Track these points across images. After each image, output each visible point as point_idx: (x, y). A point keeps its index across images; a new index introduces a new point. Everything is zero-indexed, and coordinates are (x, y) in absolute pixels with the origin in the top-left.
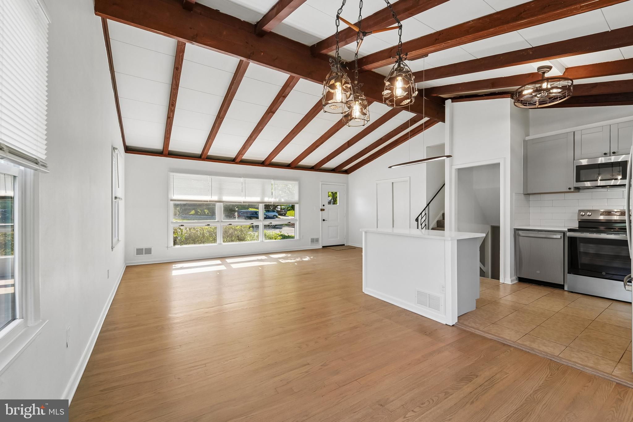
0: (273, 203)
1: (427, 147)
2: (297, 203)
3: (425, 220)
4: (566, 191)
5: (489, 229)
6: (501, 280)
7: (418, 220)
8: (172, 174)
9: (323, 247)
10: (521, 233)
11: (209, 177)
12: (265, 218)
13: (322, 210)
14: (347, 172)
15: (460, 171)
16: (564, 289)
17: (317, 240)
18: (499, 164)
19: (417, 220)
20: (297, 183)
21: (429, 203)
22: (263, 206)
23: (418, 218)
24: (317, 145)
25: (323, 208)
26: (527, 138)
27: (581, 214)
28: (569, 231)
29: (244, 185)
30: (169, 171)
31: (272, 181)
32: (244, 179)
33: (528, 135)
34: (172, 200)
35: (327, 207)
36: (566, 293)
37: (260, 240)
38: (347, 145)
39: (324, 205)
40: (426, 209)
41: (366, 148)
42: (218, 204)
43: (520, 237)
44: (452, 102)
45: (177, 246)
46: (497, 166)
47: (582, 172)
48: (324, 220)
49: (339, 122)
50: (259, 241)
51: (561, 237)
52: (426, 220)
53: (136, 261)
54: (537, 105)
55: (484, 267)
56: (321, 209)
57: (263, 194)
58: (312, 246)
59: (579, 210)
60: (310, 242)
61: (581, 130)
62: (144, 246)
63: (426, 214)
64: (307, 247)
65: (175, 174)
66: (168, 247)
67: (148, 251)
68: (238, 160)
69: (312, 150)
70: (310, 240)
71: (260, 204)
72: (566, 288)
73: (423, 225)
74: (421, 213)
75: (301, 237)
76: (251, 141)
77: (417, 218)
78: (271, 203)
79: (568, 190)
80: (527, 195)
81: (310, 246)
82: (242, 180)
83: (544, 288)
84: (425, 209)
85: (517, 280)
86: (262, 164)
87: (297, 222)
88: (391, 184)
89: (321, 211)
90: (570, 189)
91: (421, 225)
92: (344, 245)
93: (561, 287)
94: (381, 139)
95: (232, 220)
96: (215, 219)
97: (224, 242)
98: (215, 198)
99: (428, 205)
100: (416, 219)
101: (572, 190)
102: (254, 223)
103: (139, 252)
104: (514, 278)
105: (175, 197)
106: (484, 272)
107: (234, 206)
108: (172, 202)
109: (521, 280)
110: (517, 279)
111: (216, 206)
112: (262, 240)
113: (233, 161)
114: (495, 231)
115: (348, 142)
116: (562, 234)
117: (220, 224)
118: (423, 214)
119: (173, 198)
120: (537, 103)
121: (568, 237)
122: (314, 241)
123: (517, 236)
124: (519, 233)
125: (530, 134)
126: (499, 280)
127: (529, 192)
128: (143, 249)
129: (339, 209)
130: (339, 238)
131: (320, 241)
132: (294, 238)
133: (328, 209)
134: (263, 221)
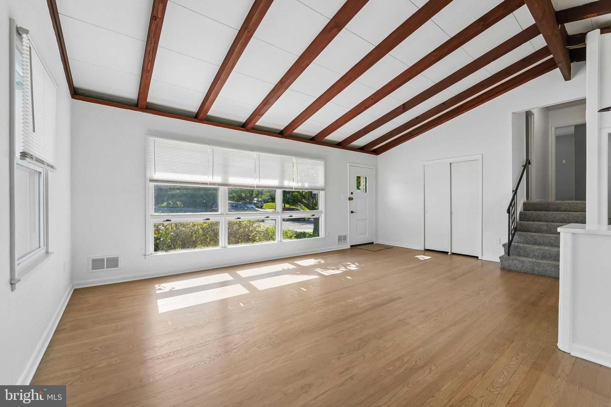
1: (512, 113)
2: (322, 190)
3: (514, 211)
7: (509, 211)
8: (152, 139)
9: (351, 246)
11: (208, 148)
12: (285, 209)
13: (351, 199)
14: (376, 152)
17: (345, 238)
20: (323, 162)
21: (517, 189)
22: (281, 192)
23: (509, 208)
24: (366, 106)
25: (351, 196)
29: (257, 162)
30: (147, 135)
31: (294, 159)
32: (258, 153)
34: (152, 181)
35: (356, 195)
37: (277, 240)
39: (352, 193)
40: (515, 196)
42: (221, 188)
44: (601, 34)
45: (160, 253)
48: (352, 212)
50: (276, 242)
53: (91, 280)
56: (349, 198)
57: (282, 177)
60: (337, 240)
62: (104, 254)
64: (332, 247)
65: (157, 139)
66: (145, 255)
67: (113, 263)
68: (250, 126)
71: (277, 190)
75: (327, 235)
76: (281, 91)
78: (292, 188)
81: (336, 247)
82: (255, 154)
86: (282, 134)
87: (323, 214)
88: (449, 164)
89: (349, 200)
91: (512, 218)
92: (373, 243)
94: (444, 104)
95: (241, 211)
96: (217, 211)
97: (229, 243)
98: (218, 179)
99: (515, 191)
102: (270, 216)
103: (97, 264)
105: (158, 176)
107: (242, 191)
108: (153, 184)
111: (220, 192)
112: (280, 240)
113: (244, 126)
115: (404, 105)
117: (225, 219)
118: (513, 203)
119: (155, 177)
122: (342, 239)
128: (103, 260)
129: (367, 199)
130: (367, 235)
131: (348, 239)
132: (319, 236)
133: (357, 198)
134: (281, 213)
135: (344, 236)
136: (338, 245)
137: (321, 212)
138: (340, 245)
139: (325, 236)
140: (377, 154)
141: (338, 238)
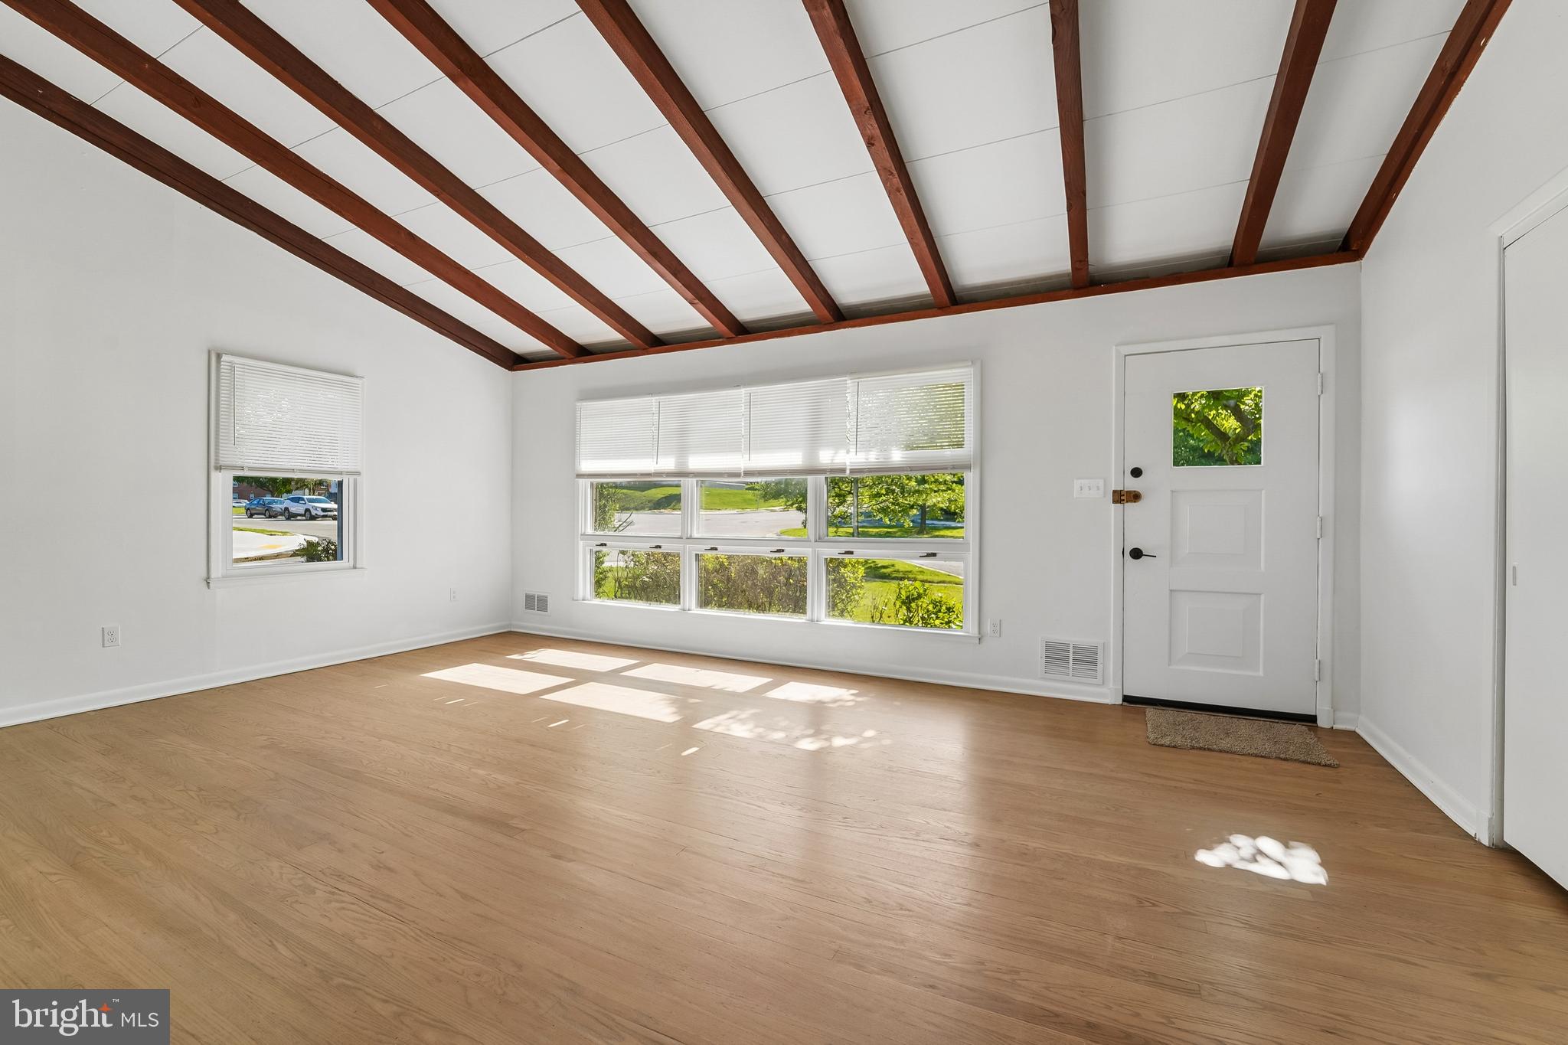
0: (852, 471)
8: (580, 406)
9: (1129, 700)
11: (654, 402)
13: (1123, 497)
17: (1087, 658)
25: (1132, 484)
29: (747, 412)
30: (577, 400)
31: (850, 384)
32: (750, 389)
34: (578, 476)
35: (1165, 477)
42: (683, 483)
48: (1137, 554)
53: (524, 624)
56: (1114, 492)
57: (815, 440)
62: (536, 591)
64: (1006, 678)
65: (585, 405)
66: (573, 600)
67: (543, 604)
70: (1040, 652)
71: (808, 478)
75: (988, 628)
78: (843, 470)
82: (743, 392)
89: (1114, 502)
92: (1312, 719)
98: (668, 464)
102: (786, 549)
108: (588, 481)
112: (815, 618)
117: (685, 547)
119: (581, 470)
122: (1069, 657)
128: (534, 597)
129: (1263, 492)
130: (1261, 674)
131: (1109, 664)
133: (1172, 491)
134: (816, 541)
135: (1077, 649)
136: (1041, 678)
138: (1051, 680)
139: (980, 633)
140: (1357, 251)
141: (1047, 649)
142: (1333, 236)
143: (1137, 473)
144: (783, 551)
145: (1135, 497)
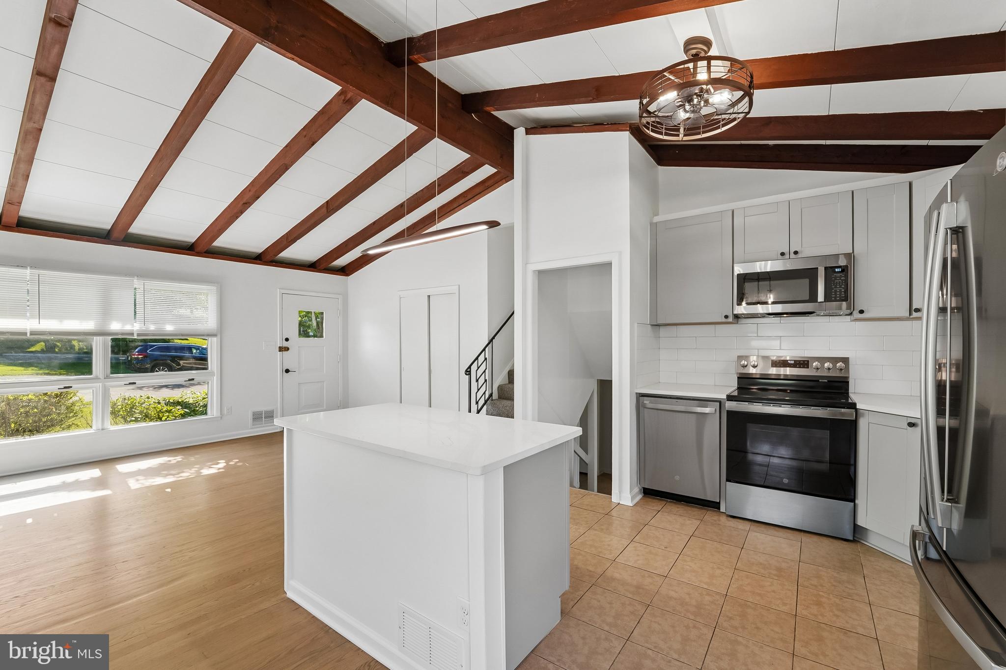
0: (138, 335)
2: (214, 335)
3: (485, 371)
4: (720, 321)
5: (594, 387)
6: (615, 498)
7: (470, 371)
10: (647, 401)
12: (116, 372)
13: (282, 349)
14: (345, 271)
15: (542, 275)
16: (720, 509)
17: (269, 416)
18: (609, 265)
19: (468, 372)
20: (215, 288)
21: (493, 338)
22: (105, 344)
23: (470, 367)
25: (286, 344)
26: (656, 219)
27: (742, 363)
28: (728, 400)
31: (137, 283)
32: (35, 271)
33: (657, 215)
35: (296, 342)
36: (723, 519)
37: (94, 427)
38: (324, 209)
40: (487, 349)
41: (374, 223)
43: (645, 409)
44: (526, 134)
46: (605, 268)
47: (748, 286)
48: (287, 371)
49: (286, 146)
50: (91, 431)
51: (716, 410)
52: (487, 371)
54: (680, 135)
55: (587, 453)
56: (279, 347)
58: (256, 430)
59: (739, 357)
60: (250, 420)
61: (744, 208)
63: (486, 359)
64: (240, 432)
69: (237, 213)
70: (250, 417)
71: (94, 338)
72: (723, 509)
73: (481, 381)
74: (477, 358)
75: (225, 412)
77: (468, 369)
78: (132, 334)
79: (724, 320)
80: (656, 326)
81: (250, 430)
82: (28, 272)
83: (686, 508)
84: (484, 350)
85: (641, 494)
86: (108, 236)
87: (215, 378)
88: (426, 298)
89: (279, 351)
90: (726, 317)
91: (477, 381)
93: (715, 506)
99: (491, 341)
100: (466, 371)
101: (730, 319)
104: (636, 490)
106: (587, 464)
109: (649, 493)
110: (640, 490)
112: (100, 428)
114: (605, 388)
115: (327, 202)
116: (718, 404)
118: (481, 358)
120: (682, 130)
121: (727, 411)
122: (262, 415)
123: (641, 408)
124: (645, 402)
125: (660, 214)
126: (611, 495)
127: (659, 322)
129: (325, 348)
131: (278, 416)
132: (206, 414)
133: (299, 347)
134: (105, 378)
135: (266, 412)
136: (251, 428)
137: (212, 374)
138: (255, 428)
139: (221, 414)
140: (347, 274)
141: (253, 415)
142: (340, 266)
143: (287, 340)
144: (71, 387)
145: (287, 349)
